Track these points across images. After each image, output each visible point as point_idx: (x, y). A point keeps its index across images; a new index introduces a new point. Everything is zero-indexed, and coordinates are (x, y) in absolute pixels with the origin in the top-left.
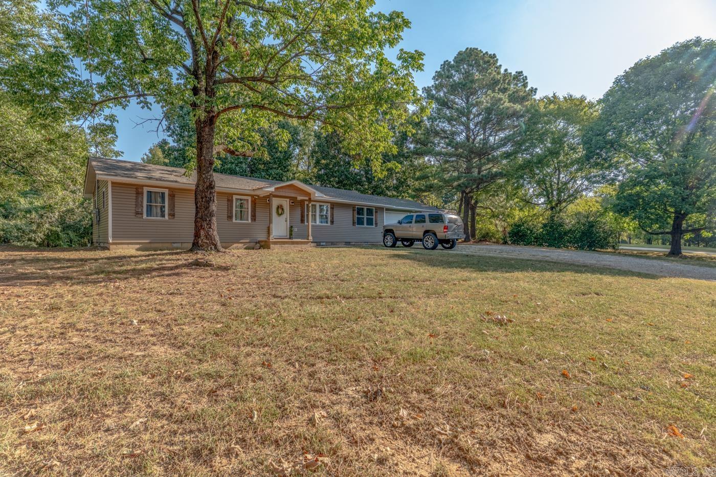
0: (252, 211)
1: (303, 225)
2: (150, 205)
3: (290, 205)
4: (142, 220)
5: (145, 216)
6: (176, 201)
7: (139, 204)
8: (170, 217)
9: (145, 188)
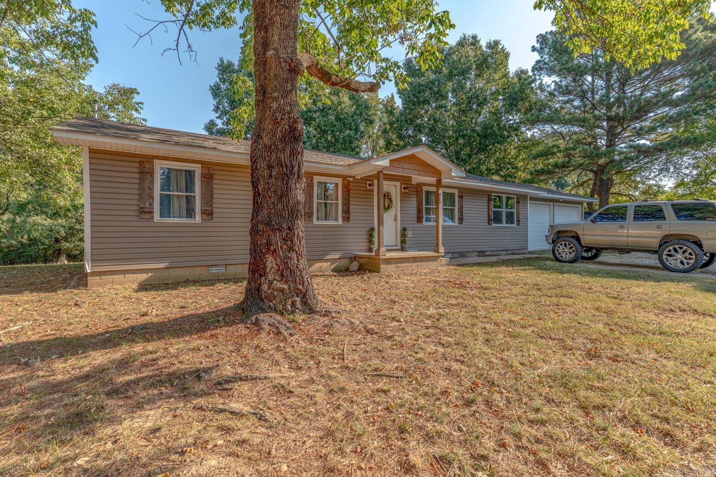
0: (344, 204)
1: (419, 225)
2: (169, 196)
3: (401, 193)
4: (151, 224)
5: (157, 217)
6: (215, 186)
7: (145, 194)
8: (205, 217)
9: (156, 162)
